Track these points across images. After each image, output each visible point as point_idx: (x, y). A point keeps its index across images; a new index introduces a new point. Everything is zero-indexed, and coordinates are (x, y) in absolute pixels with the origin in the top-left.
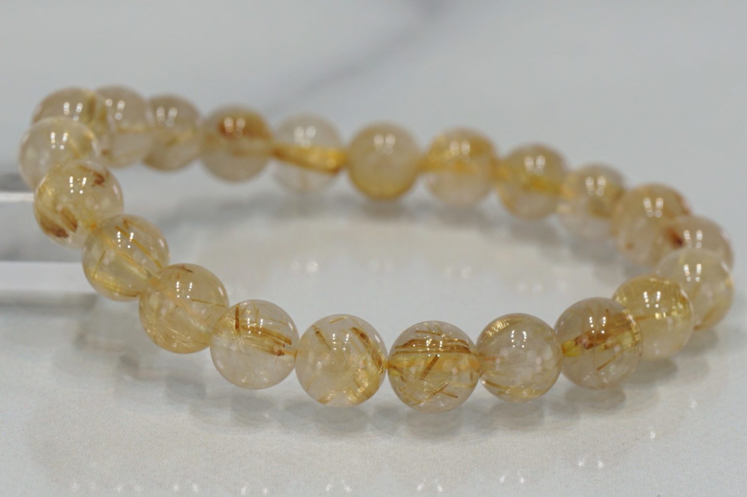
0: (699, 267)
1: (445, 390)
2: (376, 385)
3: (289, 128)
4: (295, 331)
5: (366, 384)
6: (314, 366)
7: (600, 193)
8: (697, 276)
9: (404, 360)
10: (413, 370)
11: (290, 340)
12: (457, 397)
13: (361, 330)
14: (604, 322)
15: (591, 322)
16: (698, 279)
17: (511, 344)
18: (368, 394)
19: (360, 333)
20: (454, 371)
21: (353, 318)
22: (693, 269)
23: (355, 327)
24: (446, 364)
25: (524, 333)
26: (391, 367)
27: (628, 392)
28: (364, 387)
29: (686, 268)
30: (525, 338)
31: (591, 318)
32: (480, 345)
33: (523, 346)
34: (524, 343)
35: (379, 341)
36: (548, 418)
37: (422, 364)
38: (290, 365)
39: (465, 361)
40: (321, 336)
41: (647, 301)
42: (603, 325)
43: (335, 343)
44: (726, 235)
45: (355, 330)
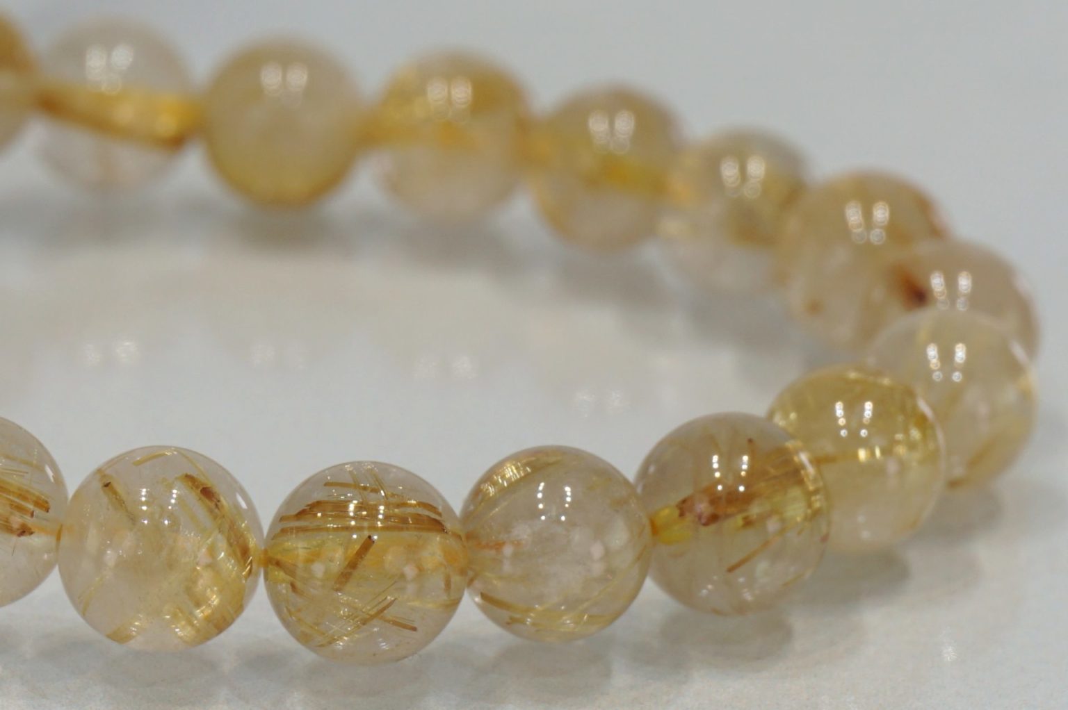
0: (960, 353)
1: (390, 613)
2: (236, 604)
3: (74, 48)
4: (59, 481)
5: (215, 600)
6: (99, 560)
7: (751, 192)
8: (955, 370)
9: (298, 547)
10: (318, 569)
11: (47, 502)
12: (414, 629)
13: (202, 479)
14: (745, 467)
15: (716, 466)
16: (957, 377)
17: (536, 514)
18: (220, 623)
19: (201, 488)
20: (410, 571)
21: (184, 454)
22: (946, 356)
23: (189, 473)
24: (392, 556)
25: (568, 489)
26: (272, 562)
27: (799, 622)
28: (210, 605)
29: (932, 352)
30: (569, 499)
31: (715, 458)
32: (468, 515)
33: (563, 518)
34: (565, 512)
35: (244, 505)
36: (621, 678)
37: (338, 556)
38: (46, 556)
39: (434, 549)
40: (115, 493)
41: (842, 422)
42: (743, 473)
43: (144, 508)
44: (1024, 284)
45: (190, 479)
